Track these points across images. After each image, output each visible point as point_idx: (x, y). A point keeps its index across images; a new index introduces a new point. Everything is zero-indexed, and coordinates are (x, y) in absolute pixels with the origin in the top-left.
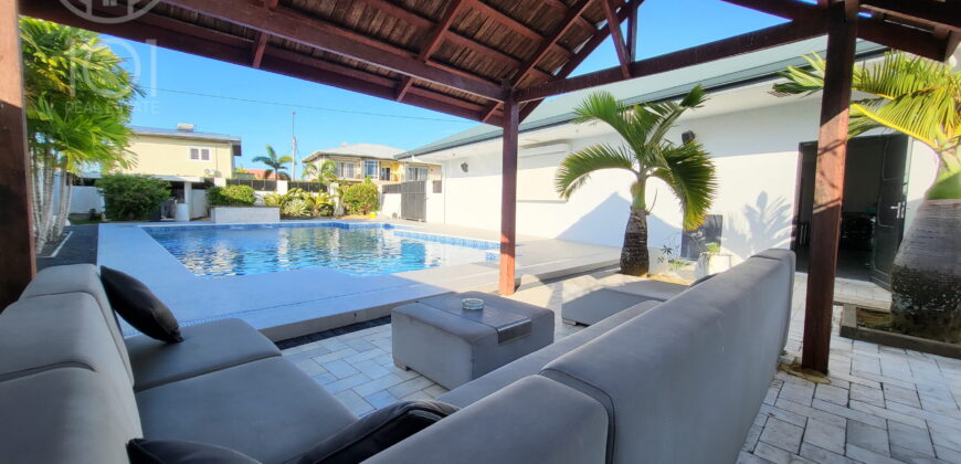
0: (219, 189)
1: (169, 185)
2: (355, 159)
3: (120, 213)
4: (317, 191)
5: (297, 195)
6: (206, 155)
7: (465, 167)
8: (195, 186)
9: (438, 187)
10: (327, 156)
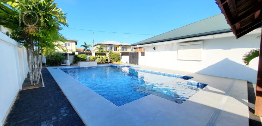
0: (77, 55)
1: (64, 55)
2: (107, 45)
3: (51, 64)
4: (103, 55)
5: (98, 56)
6: (69, 45)
7: (154, 49)
8: (70, 54)
9: (143, 54)
10: (100, 44)
